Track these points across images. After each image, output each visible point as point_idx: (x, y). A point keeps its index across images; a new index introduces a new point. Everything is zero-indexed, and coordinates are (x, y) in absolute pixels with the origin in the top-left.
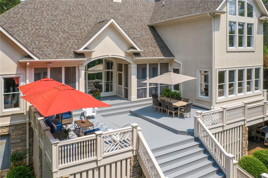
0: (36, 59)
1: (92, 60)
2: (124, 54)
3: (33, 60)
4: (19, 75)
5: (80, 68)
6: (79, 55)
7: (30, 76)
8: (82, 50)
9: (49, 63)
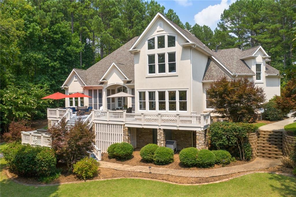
0: (86, 86)
1: (108, 86)
3: (85, 86)
4: (83, 93)
5: (103, 90)
6: (102, 83)
7: (87, 93)
8: (101, 80)
9: (91, 87)
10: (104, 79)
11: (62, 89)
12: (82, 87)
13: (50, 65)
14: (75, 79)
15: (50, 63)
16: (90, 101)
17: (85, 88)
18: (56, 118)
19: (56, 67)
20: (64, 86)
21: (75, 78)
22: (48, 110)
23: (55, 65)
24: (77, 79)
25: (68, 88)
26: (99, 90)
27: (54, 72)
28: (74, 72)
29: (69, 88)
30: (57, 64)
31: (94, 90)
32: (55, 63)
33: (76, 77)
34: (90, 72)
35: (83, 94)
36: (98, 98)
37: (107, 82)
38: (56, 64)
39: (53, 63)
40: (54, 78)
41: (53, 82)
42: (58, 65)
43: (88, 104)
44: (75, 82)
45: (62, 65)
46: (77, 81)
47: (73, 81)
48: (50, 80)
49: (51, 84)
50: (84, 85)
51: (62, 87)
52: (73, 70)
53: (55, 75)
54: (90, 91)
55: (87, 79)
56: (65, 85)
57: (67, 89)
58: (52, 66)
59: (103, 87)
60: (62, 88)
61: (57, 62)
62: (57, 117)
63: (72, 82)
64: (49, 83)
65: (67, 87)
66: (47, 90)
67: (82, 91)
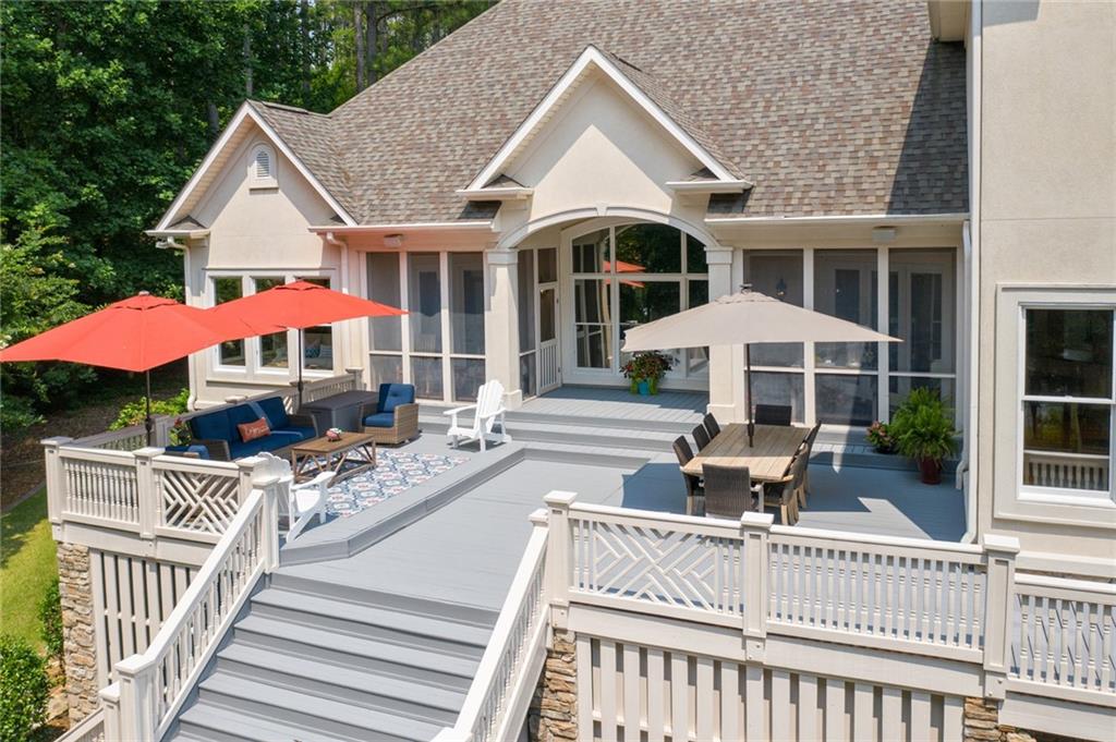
0: (351, 224)
1: (532, 228)
2: (670, 200)
3: (340, 227)
4: (325, 274)
5: (489, 259)
6: (483, 207)
7: (352, 281)
8: (477, 188)
9: (393, 235)
10: (499, 179)
11: (158, 245)
12: (322, 234)
13: (61, 81)
14: (254, 175)
15: (66, 71)
16: (384, 335)
17: (340, 244)
18: (135, 535)
19: (108, 101)
20: (173, 225)
21: (254, 169)
22: (51, 461)
23: (99, 86)
24: (277, 177)
25: (208, 236)
26: (452, 255)
27: (93, 127)
28: (251, 127)
29: (213, 242)
30: (111, 79)
31: (411, 255)
32: (100, 73)
33: (263, 159)
34: (360, 127)
35: (325, 283)
36: (445, 314)
37: (530, 196)
38: (106, 76)
39: (88, 74)
40: (95, 167)
41: (90, 191)
42: (120, 90)
43: (367, 351)
44: (260, 197)
45: (146, 89)
46: (274, 190)
47: (244, 188)
48: (72, 180)
49: (75, 203)
50: (338, 219)
51: (161, 228)
52: (246, 110)
53: (97, 147)
54: (381, 263)
55: (348, 178)
56: (185, 219)
57: (200, 246)
58: (78, 92)
59: (491, 239)
60: (163, 238)
61: (116, 65)
62: (145, 534)
63: (237, 195)
64: (58, 198)
65: (195, 232)
66: (46, 250)
67: (318, 265)
